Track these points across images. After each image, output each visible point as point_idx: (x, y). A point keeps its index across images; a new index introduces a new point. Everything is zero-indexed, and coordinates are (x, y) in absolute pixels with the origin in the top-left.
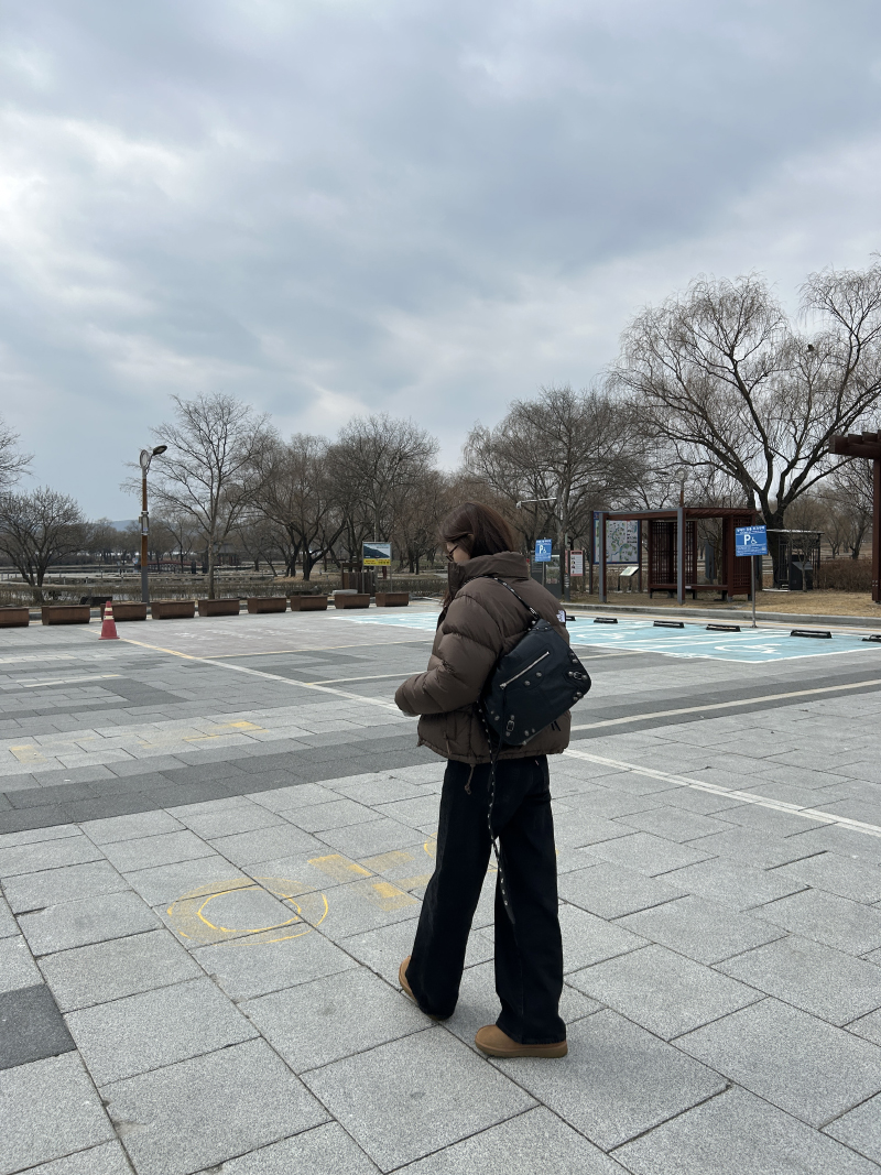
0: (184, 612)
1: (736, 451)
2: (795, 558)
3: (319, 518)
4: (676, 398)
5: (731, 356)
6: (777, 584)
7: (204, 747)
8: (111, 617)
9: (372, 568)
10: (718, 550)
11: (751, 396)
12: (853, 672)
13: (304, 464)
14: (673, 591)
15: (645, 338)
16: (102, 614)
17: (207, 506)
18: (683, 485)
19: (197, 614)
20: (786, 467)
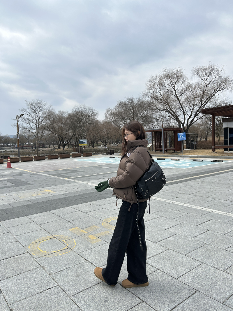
0: (30, 160)
1: (176, 113)
2: (192, 141)
3: (66, 133)
4: (160, 100)
5: (174, 89)
6: (187, 148)
7: (37, 197)
8: (9, 162)
9: (82, 146)
10: (172, 139)
11: (179, 99)
12: (210, 170)
13: (62, 119)
14: (161, 150)
15: (152, 84)
16: (7, 161)
17: (36, 130)
18: (163, 123)
19: (34, 160)
20: (189, 117)
